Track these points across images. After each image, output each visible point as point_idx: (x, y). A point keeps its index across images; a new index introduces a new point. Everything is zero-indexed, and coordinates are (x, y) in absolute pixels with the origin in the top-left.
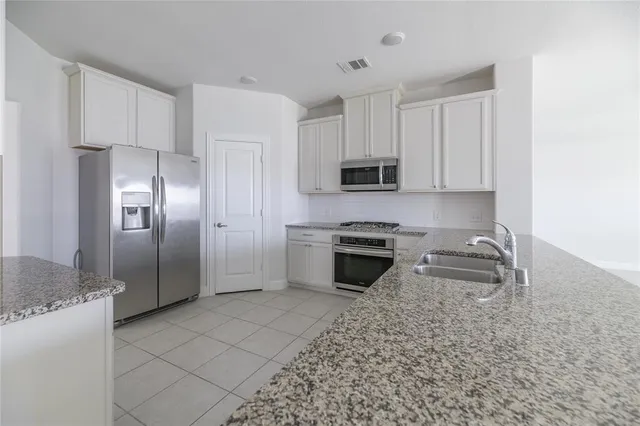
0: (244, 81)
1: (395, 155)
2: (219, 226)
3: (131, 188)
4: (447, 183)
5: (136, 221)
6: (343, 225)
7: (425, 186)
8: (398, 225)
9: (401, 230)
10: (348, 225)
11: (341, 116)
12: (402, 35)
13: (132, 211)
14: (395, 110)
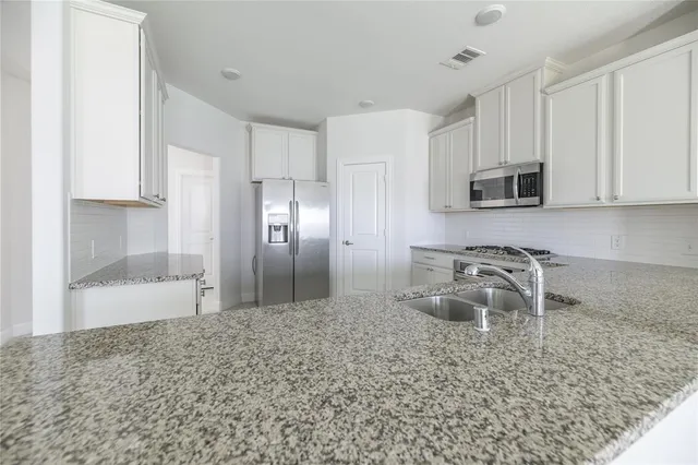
0: (363, 106)
1: (538, 158)
2: (347, 243)
3: (275, 210)
4: (621, 192)
5: (279, 236)
6: (467, 249)
7: (585, 198)
8: (549, 252)
9: (552, 261)
10: (471, 249)
11: (472, 119)
12: (501, 8)
13: (277, 229)
14: (539, 96)
